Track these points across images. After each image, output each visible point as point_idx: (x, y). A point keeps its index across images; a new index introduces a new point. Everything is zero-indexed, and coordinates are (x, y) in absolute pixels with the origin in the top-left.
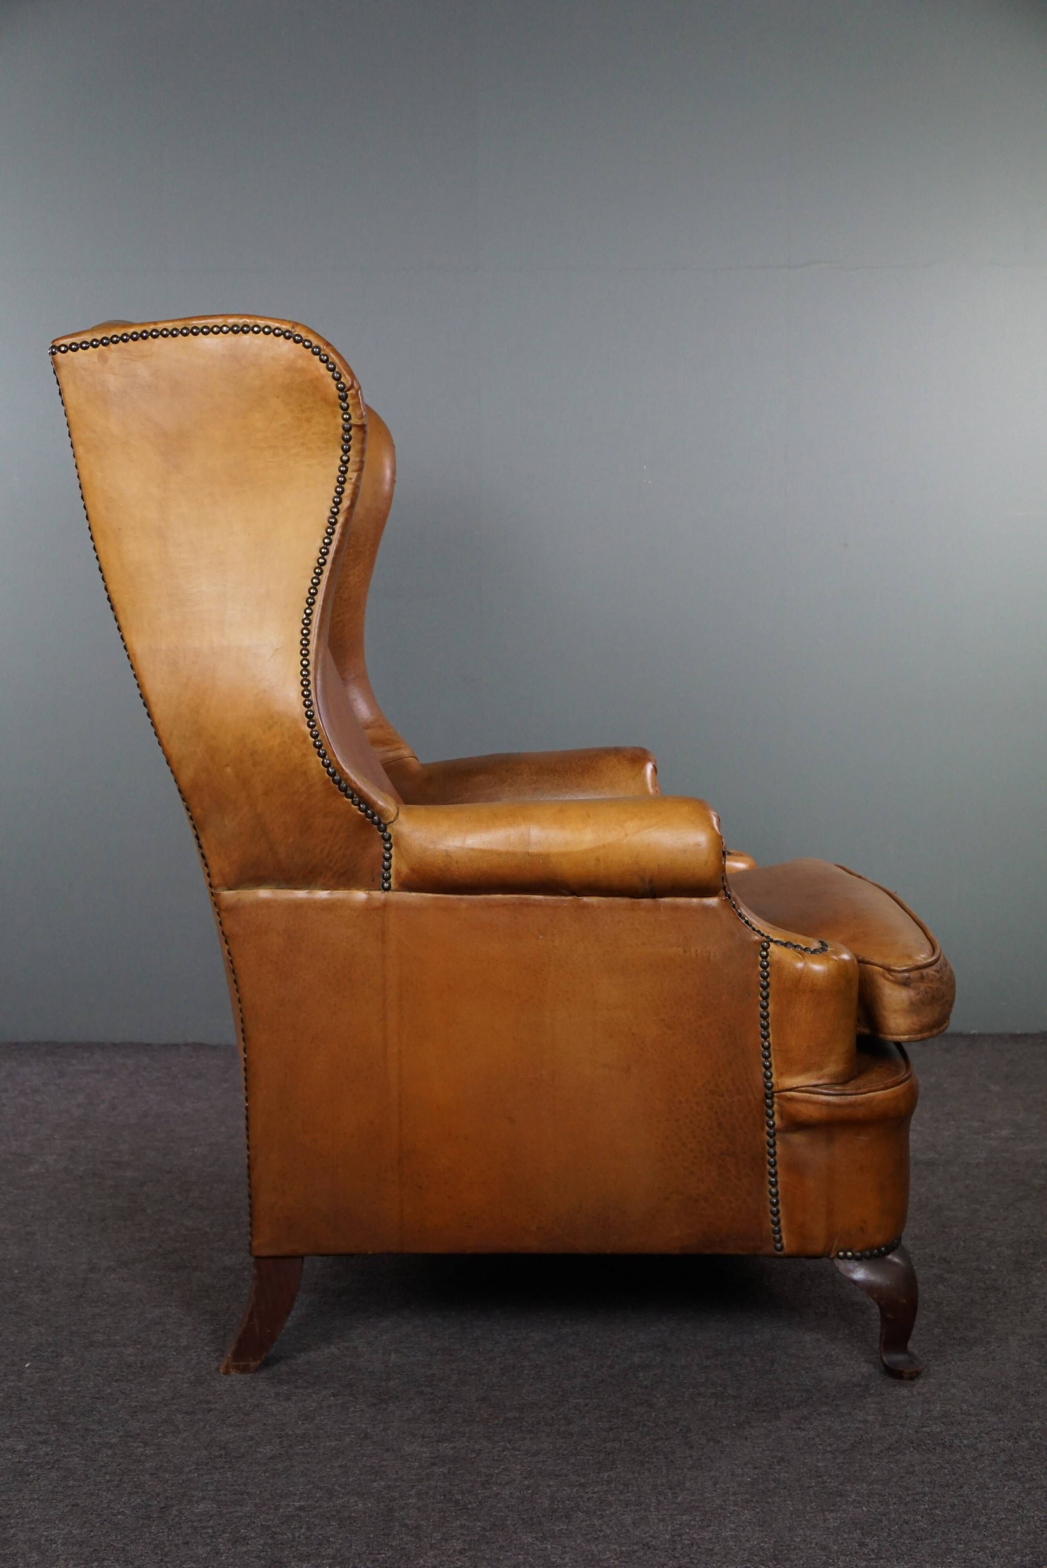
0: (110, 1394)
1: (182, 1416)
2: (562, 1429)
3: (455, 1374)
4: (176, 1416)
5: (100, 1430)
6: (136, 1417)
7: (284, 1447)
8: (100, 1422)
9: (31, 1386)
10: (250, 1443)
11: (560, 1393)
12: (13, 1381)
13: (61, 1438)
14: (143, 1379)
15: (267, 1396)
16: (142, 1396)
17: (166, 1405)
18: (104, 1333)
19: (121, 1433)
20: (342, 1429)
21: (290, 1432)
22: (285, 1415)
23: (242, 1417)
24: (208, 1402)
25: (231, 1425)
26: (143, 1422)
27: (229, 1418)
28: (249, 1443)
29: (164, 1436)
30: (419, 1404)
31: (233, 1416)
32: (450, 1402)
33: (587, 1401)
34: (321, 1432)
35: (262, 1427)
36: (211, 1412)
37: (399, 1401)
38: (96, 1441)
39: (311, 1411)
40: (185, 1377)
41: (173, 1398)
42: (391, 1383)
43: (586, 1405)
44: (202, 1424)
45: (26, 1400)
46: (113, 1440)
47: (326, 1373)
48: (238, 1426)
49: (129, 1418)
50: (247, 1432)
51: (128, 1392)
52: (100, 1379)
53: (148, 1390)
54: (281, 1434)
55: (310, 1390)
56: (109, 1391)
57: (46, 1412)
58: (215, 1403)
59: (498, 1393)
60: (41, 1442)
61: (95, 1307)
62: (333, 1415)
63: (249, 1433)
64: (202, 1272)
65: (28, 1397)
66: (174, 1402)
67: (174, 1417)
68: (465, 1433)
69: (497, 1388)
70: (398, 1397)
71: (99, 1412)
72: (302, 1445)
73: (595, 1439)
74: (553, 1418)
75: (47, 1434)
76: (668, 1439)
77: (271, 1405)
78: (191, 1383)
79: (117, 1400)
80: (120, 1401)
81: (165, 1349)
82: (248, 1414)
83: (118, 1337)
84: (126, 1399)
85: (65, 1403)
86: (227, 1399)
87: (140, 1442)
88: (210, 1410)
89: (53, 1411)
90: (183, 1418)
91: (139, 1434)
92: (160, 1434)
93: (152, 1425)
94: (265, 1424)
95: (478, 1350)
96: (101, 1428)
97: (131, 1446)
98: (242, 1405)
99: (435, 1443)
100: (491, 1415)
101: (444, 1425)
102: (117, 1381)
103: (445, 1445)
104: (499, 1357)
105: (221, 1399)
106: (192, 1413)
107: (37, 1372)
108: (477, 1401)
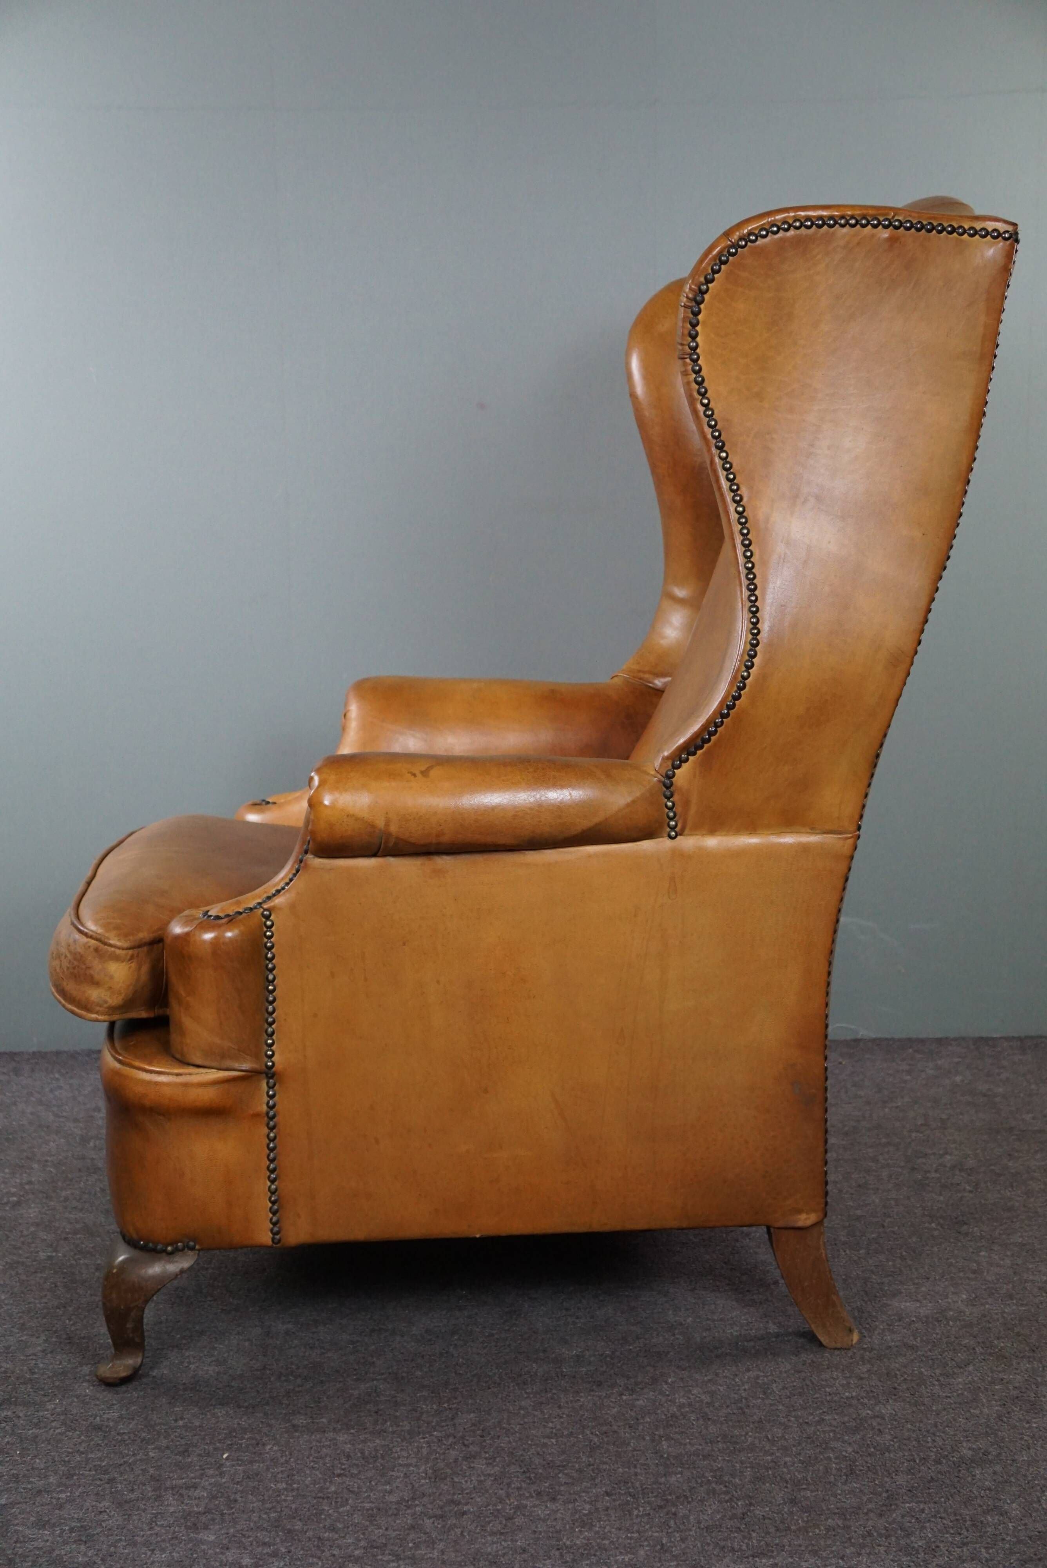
0: (335, 1492)
1: (432, 1520)
2: (902, 1542)
3: (746, 1467)
4: (423, 1521)
5: (337, 1539)
6: (375, 1523)
7: (567, 1562)
8: (333, 1529)
9: (238, 1483)
10: (525, 1556)
11: (885, 1495)
12: (212, 1476)
13: (292, 1549)
14: (370, 1474)
15: (527, 1495)
16: (374, 1494)
17: (408, 1507)
18: (306, 1414)
19: (362, 1543)
20: (631, 1538)
21: (568, 1543)
22: (555, 1519)
23: (504, 1522)
24: (458, 1503)
25: (493, 1534)
26: (387, 1529)
27: (489, 1522)
28: (523, 1556)
29: (417, 1546)
30: (714, 1507)
31: (492, 1520)
32: (751, 1504)
33: (922, 1506)
34: (607, 1542)
35: (533, 1536)
36: (465, 1516)
37: (689, 1502)
38: (335, 1552)
39: (585, 1515)
40: (420, 1471)
41: (413, 1499)
42: (673, 1479)
43: (923, 1511)
44: (458, 1531)
45: (236, 1501)
46: (357, 1552)
47: (589, 1465)
48: (502, 1534)
49: (368, 1523)
50: (517, 1541)
51: (356, 1489)
52: (317, 1473)
53: (380, 1488)
54: (558, 1545)
55: (577, 1488)
56: (333, 1489)
57: (265, 1516)
58: (467, 1504)
59: (808, 1494)
60: (269, 1555)
61: (286, 1381)
62: (615, 1521)
63: (519, 1543)
64: (403, 1336)
65: (238, 1497)
66: (417, 1502)
67: (422, 1522)
68: (784, 1546)
69: (804, 1486)
70: (687, 1497)
71: (329, 1516)
72: (588, 1559)
73: (948, 1557)
74: (886, 1529)
75: (274, 1545)
76: (1040, 1559)
77: (534, 1506)
78: (430, 1478)
79: (347, 1500)
80: (350, 1501)
81: (385, 1434)
82: (509, 1519)
83: (324, 1420)
84: (357, 1499)
85: (284, 1504)
86: (478, 1500)
87: (390, 1554)
88: (464, 1513)
89: (273, 1515)
90: (433, 1523)
91: (385, 1545)
92: (411, 1545)
93: (397, 1532)
94: (535, 1532)
95: (767, 1437)
96: (336, 1536)
97: (381, 1560)
98: (499, 1507)
99: (751, 1558)
100: (808, 1521)
101: (754, 1535)
102: (339, 1476)
103: (764, 1561)
104: (794, 1446)
105: (472, 1499)
106: (442, 1517)
107: (240, 1465)
108: (785, 1503)
